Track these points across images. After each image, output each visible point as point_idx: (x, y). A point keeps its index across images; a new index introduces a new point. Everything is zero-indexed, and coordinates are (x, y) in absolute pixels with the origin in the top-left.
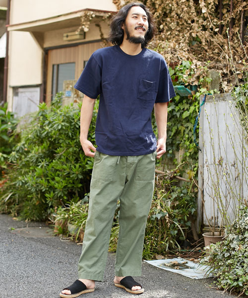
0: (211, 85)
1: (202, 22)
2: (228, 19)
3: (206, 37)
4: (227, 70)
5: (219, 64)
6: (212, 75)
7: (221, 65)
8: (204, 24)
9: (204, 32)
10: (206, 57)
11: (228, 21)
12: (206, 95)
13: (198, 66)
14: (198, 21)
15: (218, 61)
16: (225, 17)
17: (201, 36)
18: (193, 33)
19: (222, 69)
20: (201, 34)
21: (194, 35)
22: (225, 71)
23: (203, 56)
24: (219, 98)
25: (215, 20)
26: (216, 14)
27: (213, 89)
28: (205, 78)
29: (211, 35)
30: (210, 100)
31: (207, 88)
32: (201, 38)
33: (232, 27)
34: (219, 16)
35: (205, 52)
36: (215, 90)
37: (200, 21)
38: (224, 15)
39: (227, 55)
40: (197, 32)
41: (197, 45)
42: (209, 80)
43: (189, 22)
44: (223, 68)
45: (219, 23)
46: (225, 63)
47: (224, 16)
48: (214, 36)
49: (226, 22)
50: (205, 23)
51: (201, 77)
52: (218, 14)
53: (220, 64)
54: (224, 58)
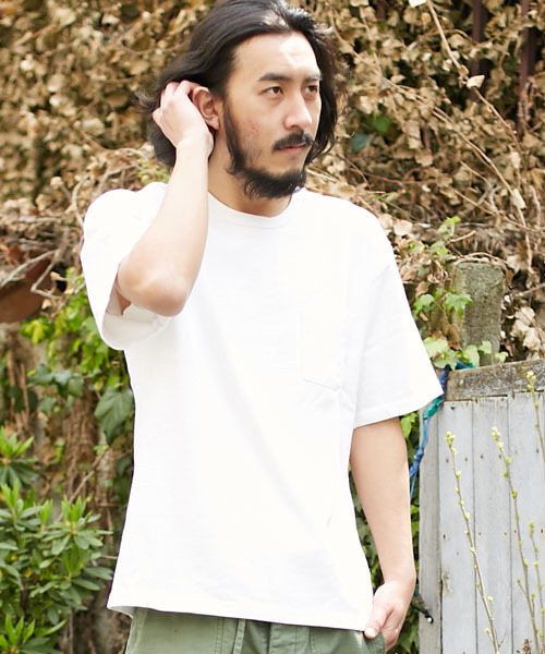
0: (468, 323)
1: (399, 50)
2: (514, 35)
3: (425, 113)
4: (524, 258)
5: (482, 233)
6: (470, 280)
7: (494, 234)
8: (405, 57)
9: (411, 93)
10: (418, 202)
11: (512, 46)
12: (448, 368)
13: (401, 243)
14: (379, 44)
15: (477, 218)
16: (497, 26)
17: (400, 107)
18: (363, 99)
19: (498, 254)
20: (401, 100)
21: (367, 105)
22: (513, 261)
23: (407, 196)
24: (510, 379)
25: (457, 40)
26: (457, 13)
27: (476, 340)
28: (440, 291)
29: (443, 107)
30: (468, 393)
31: (449, 337)
32: (399, 117)
33: (532, 72)
34: (469, 21)
35: (412, 181)
36: (487, 347)
37: (386, 44)
38: (490, 16)
39: (516, 193)
40: (384, 93)
41: (373, 152)
42: (457, 300)
43: (347, 48)
44: (506, 251)
45: (474, 52)
46: (510, 226)
47: (491, 24)
48: (456, 110)
49: (504, 49)
50: (410, 54)
51: (420, 289)
52: (465, 15)
53: (491, 232)
54: (507, 203)
